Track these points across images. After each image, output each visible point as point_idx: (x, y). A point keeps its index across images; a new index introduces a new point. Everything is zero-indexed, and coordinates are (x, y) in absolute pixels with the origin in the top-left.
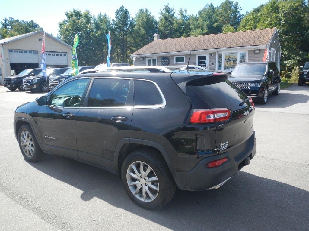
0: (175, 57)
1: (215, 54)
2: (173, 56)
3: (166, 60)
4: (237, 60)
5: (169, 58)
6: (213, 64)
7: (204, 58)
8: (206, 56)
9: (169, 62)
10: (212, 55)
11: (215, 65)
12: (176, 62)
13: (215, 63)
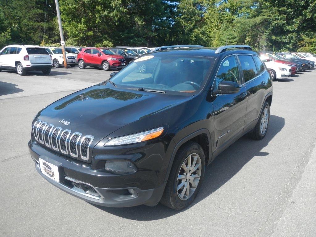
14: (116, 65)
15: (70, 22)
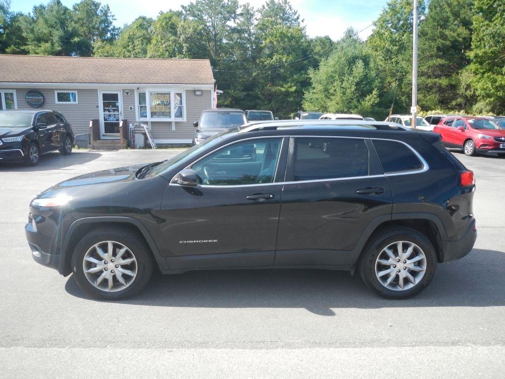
0: (56, 93)
1: (132, 91)
2: (52, 90)
3: (36, 96)
4: (170, 103)
5: (42, 92)
6: (131, 108)
7: (115, 97)
8: (116, 95)
9: (44, 99)
10: (128, 93)
11: (134, 110)
12: (59, 100)
13: (134, 106)
14: (487, 147)
15: (483, 73)
